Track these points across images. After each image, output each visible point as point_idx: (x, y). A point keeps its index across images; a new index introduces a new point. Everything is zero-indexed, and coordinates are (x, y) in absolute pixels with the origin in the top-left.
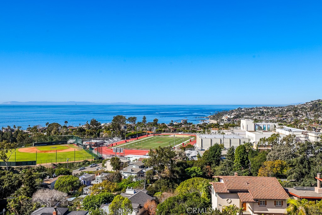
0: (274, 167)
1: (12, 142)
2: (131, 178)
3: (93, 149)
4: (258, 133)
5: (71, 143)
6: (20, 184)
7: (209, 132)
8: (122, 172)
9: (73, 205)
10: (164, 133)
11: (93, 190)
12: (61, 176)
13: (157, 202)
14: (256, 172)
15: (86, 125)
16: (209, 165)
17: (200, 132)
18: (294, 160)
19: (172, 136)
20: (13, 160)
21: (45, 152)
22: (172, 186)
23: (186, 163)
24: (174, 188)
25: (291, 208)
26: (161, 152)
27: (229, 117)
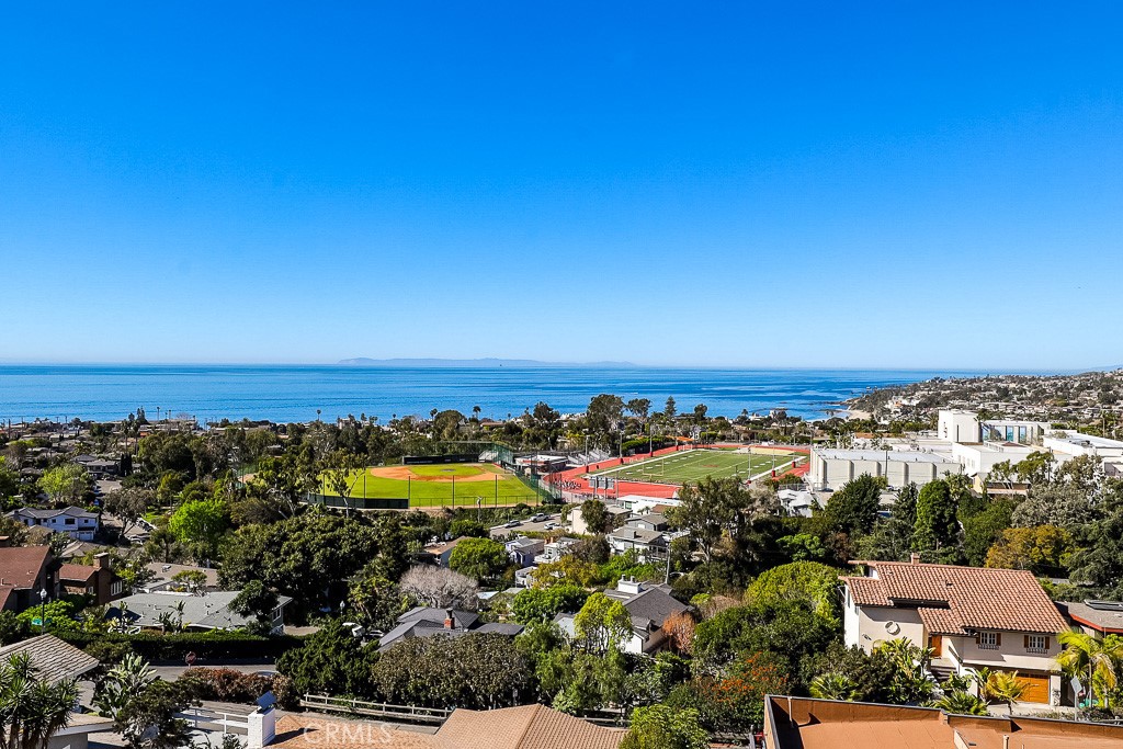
0: (1034, 545)
1: (358, 452)
2: (633, 554)
3: (539, 477)
4: (988, 449)
5: (487, 461)
6: (374, 549)
7: (846, 444)
8: (610, 537)
9: (490, 609)
10: (723, 444)
11: (538, 577)
12: (463, 538)
13: (697, 617)
14: (980, 557)
15: (524, 417)
16: (843, 531)
17: (820, 442)
18: (1092, 527)
19: (744, 450)
20: (360, 494)
21: (430, 478)
22: (741, 581)
23: (779, 524)
24: (743, 587)
25: (1072, 657)
26: (712, 491)
27: (905, 402)
